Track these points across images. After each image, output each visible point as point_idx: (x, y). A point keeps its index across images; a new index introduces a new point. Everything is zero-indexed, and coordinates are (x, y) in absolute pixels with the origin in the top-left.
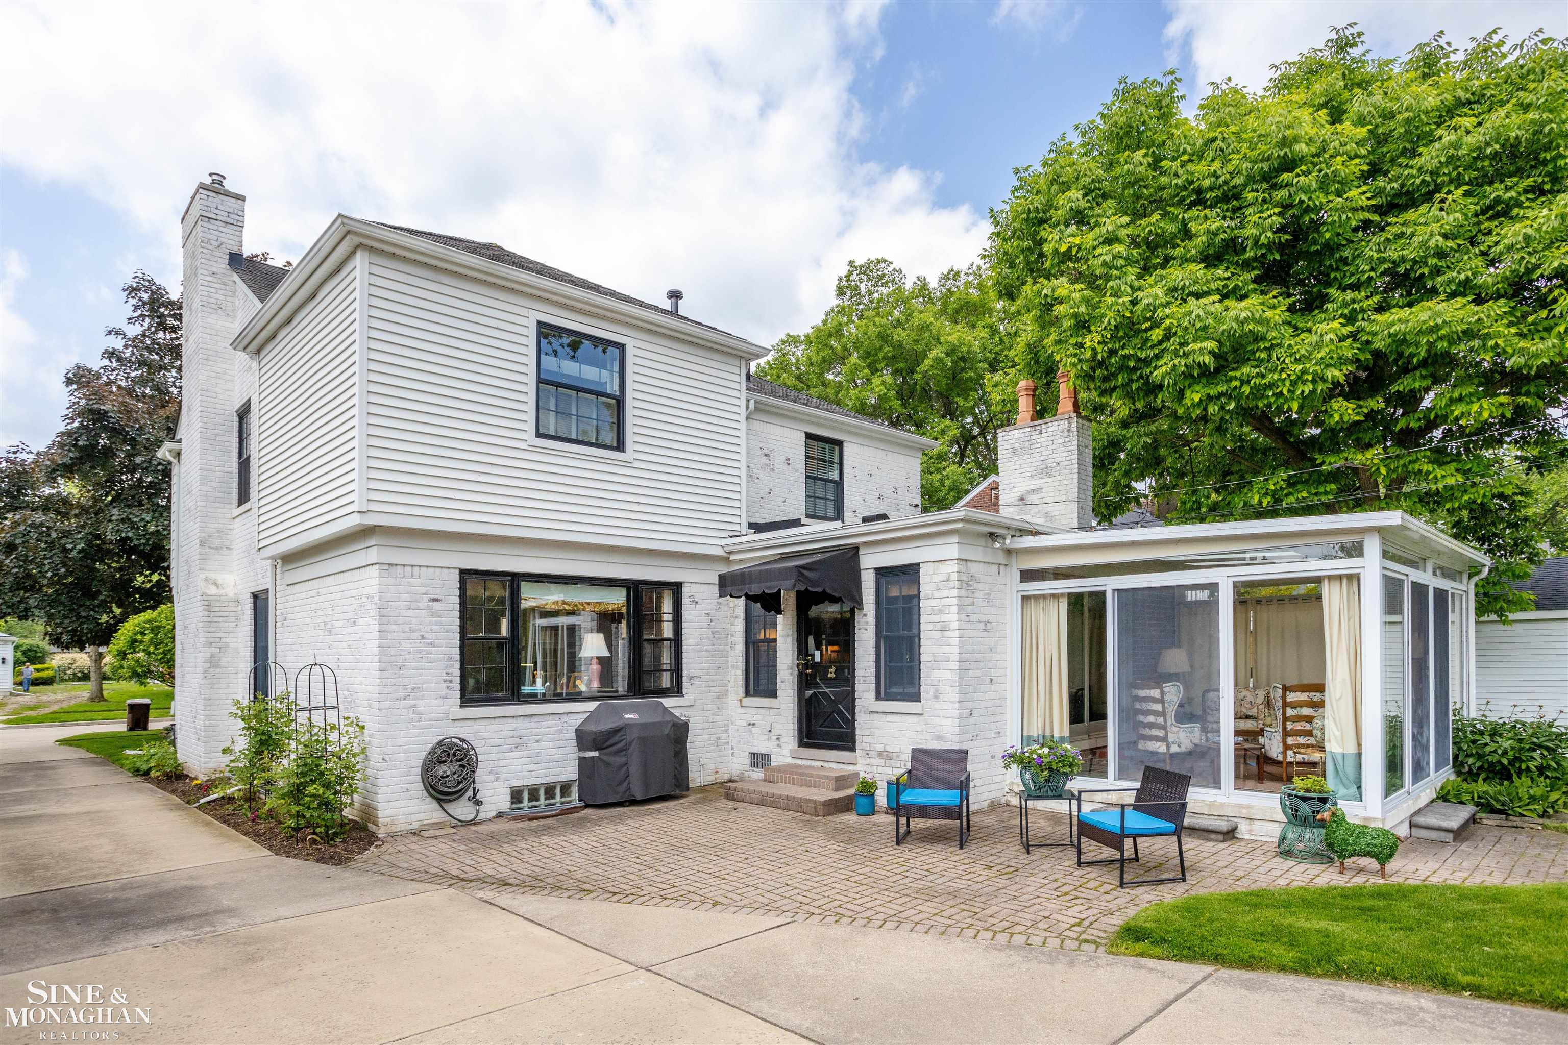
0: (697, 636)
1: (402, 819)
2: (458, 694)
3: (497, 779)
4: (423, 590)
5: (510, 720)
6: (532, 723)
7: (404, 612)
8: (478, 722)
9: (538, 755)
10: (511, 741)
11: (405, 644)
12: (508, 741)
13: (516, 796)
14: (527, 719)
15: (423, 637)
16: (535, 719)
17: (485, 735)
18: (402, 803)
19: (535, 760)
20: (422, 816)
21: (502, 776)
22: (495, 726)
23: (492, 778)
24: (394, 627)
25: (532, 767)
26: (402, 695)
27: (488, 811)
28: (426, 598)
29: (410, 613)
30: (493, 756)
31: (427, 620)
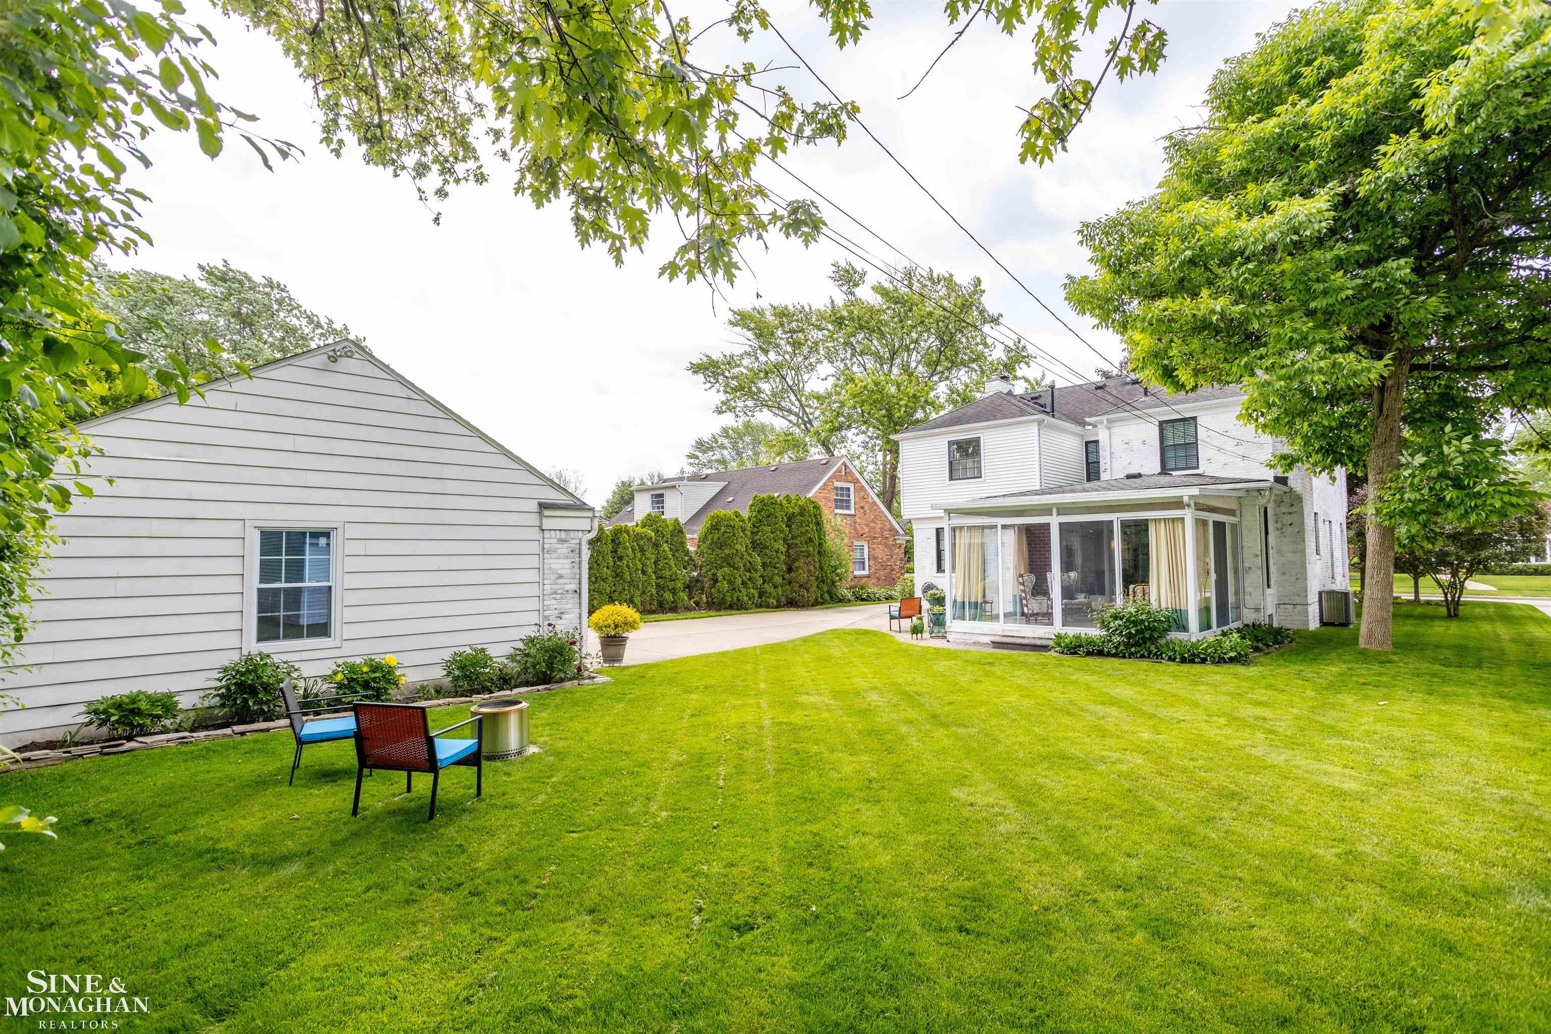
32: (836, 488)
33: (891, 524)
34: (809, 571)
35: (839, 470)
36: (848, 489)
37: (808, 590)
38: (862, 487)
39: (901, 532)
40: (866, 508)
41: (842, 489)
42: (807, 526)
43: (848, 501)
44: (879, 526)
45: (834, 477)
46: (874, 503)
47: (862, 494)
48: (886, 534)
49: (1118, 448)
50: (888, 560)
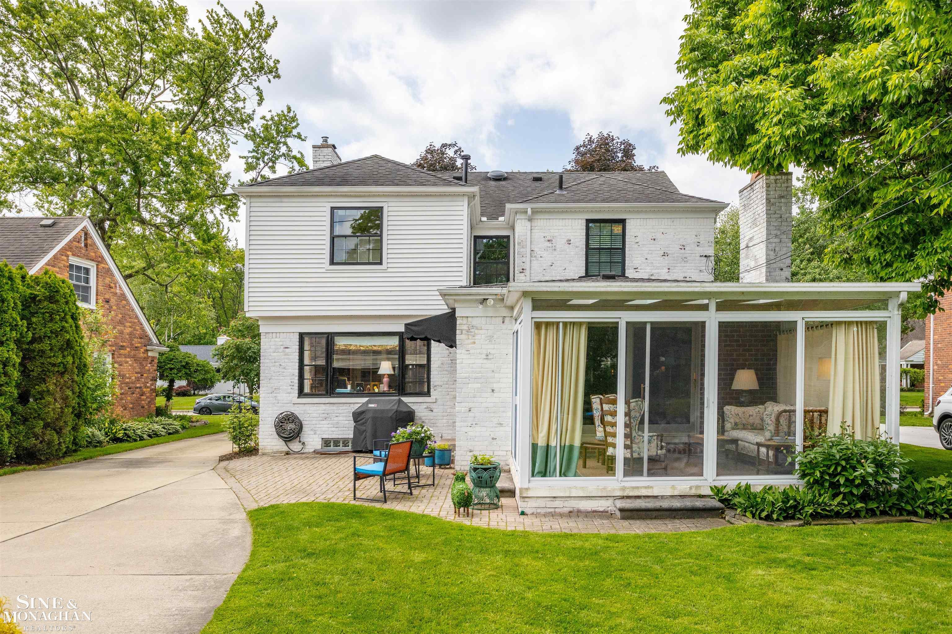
0: (439, 362)
1: (269, 447)
2: (297, 392)
3: (315, 434)
4: (281, 343)
5: (322, 405)
6: (334, 407)
7: (272, 354)
8: (306, 405)
9: (338, 423)
10: (323, 415)
11: (273, 369)
12: (321, 415)
13: (326, 442)
14: (332, 405)
15: (280, 365)
16: (337, 405)
17: (310, 412)
18: (269, 440)
19: (336, 426)
20: (278, 447)
21: (318, 432)
22: (314, 408)
23: (312, 432)
24: (267, 361)
25: (334, 429)
26: (270, 391)
27: (309, 448)
28: (282, 347)
29: (275, 354)
30: (314, 422)
31: (283, 357)
32: (71, 266)
33: (143, 329)
34: (65, 399)
35: (76, 239)
36: (87, 271)
37: (59, 432)
38: (109, 270)
39: (155, 340)
40: (113, 301)
41: (79, 268)
42: (63, 319)
43: (87, 289)
44: (128, 330)
45: (69, 247)
46: (123, 297)
47: (108, 280)
48: (137, 342)
49: (540, 246)
50: (138, 379)
